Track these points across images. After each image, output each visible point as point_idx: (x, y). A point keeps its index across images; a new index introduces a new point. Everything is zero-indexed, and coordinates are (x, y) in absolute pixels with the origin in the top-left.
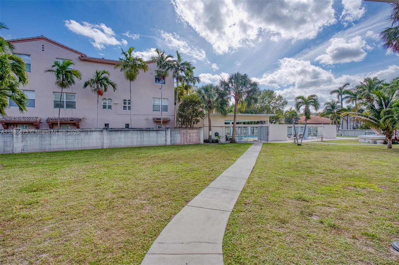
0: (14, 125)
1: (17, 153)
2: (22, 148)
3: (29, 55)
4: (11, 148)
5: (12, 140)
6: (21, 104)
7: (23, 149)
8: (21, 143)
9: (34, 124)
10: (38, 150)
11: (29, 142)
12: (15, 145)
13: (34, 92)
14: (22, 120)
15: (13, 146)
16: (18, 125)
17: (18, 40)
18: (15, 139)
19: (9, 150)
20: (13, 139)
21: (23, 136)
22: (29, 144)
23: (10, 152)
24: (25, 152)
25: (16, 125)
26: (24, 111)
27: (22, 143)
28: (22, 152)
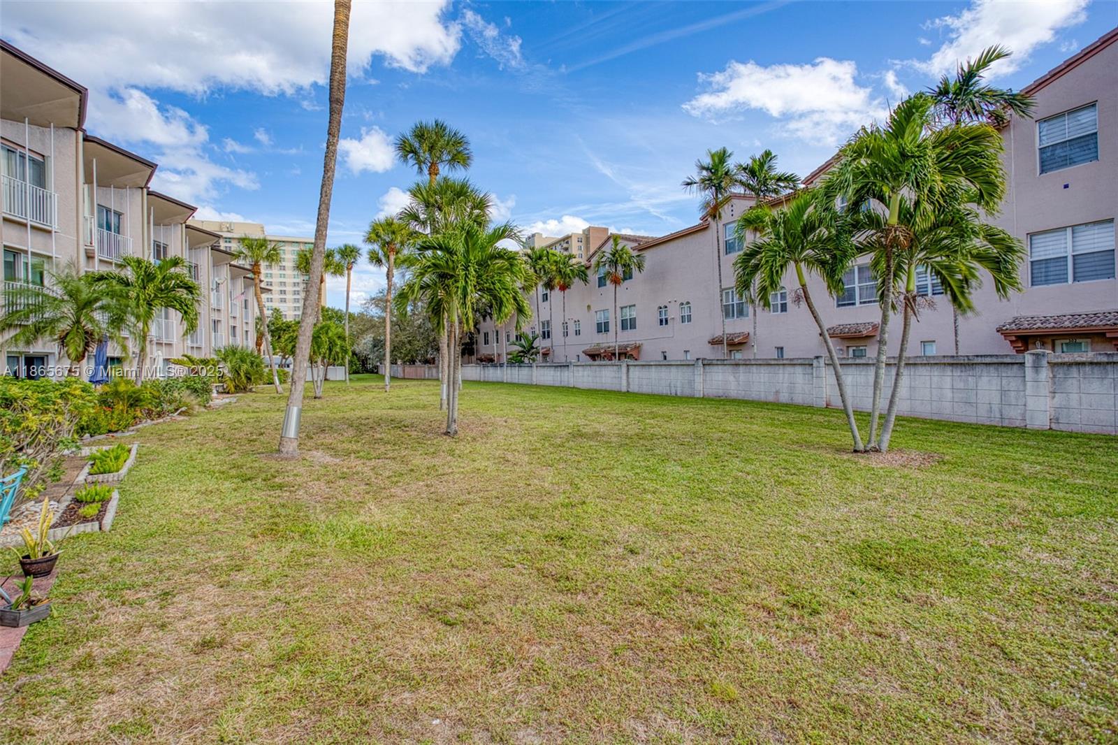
0: (1045, 340)
1: (1036, 427)
2: (1053, 414)
3: (1093, 105)
4: (1019, 411)
5: (1021, 388)
6: (999, 270)
7: (1057, 419)
8: (1048, 399)
9: (1108, 335)
10: (1110, 428)
11: (1074, 397)
12: (1032, 404)
13: (1111, 225)
14: (1067, 324)
15: (1025, 405)
16: (1058, 342)
17: (1053, 73)
18: (1029, 384)
19: (1014, 415)
20: (1025, 385)
21: (1054, 377)
22: (1074, 403)
23: (1018, 423)
24: (1062, 427)
25: (1049, 341)
26: (1011, 292)
27: (1054, 397)
28: (1054, 426)
